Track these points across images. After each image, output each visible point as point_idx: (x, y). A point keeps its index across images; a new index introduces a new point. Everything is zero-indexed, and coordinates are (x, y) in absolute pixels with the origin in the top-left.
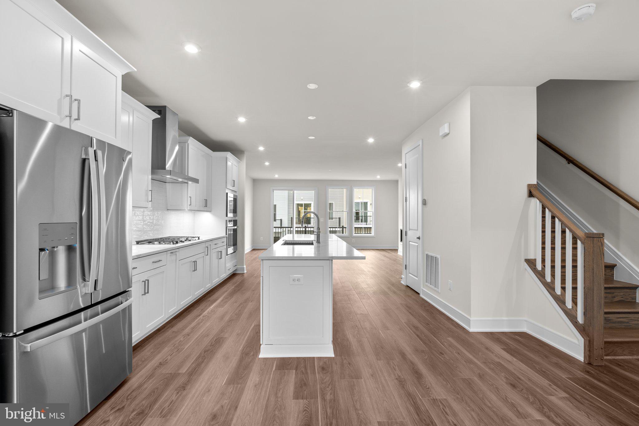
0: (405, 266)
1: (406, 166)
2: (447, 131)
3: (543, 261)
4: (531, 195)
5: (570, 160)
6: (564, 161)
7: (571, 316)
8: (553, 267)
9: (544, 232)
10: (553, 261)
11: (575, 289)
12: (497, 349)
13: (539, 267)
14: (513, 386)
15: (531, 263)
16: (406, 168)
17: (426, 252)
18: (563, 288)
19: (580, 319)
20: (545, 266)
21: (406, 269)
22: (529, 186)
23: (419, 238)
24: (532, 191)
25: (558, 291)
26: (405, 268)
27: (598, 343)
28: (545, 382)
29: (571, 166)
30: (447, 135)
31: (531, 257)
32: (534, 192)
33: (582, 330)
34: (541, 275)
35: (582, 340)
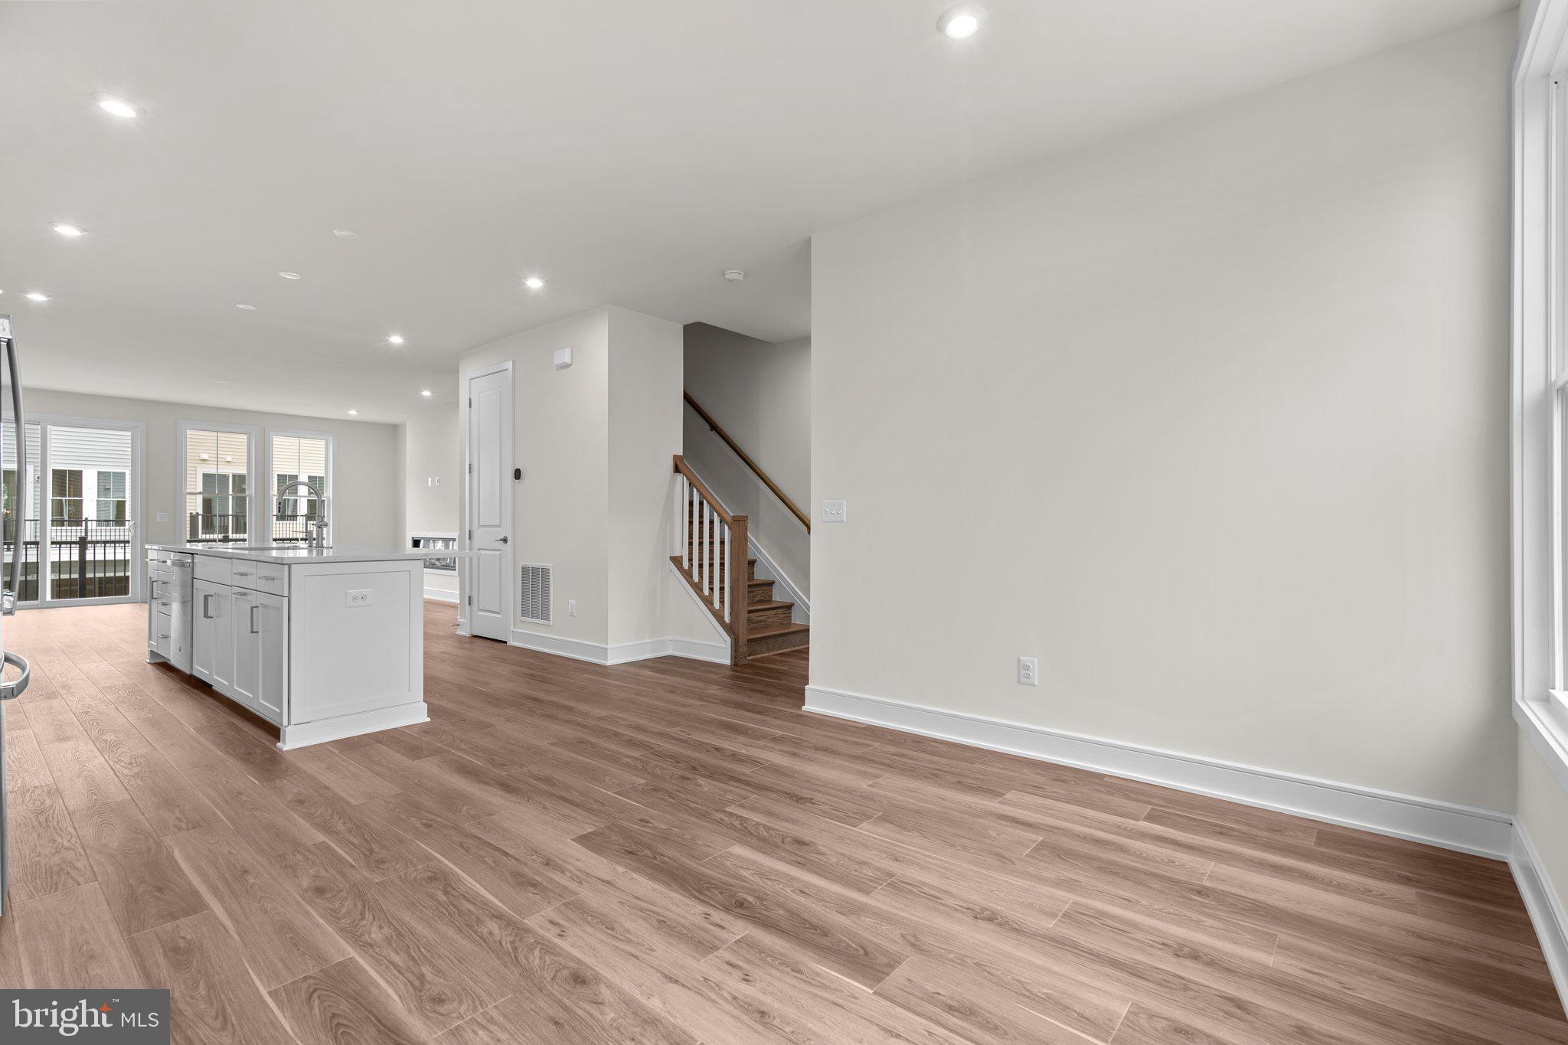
0: (467, 599)
1: (470, 403)
2: (568, 360)
3: (691, 560)
4: (677, 470)
5: (714, 427)
6: (706, 426)
7: (718, 616)
8: (701, 566)
9: (691, 523)
10: (701, 559)
11: (722, 589)
12: (646, 672)
13: (686, 565)
14: (672, 692)
15: (677, 561)
16: (470, 407)
17: (522, 563)
18: (712, 589)
19: (727, 619)
20: (692, 565)
21: (470, 604)
22: (675, 457)
23: (505, 540)
24: (678, 464)
25: (706, 592)
26: (467, 601)
27: (743, 640)
28: (699, 684)
29: (714, 435)
30: (567, 366)
31: (677, 554)
32: (681, 467)
33: (730, 629)
34: (688, 575)
35: (728, 640)
